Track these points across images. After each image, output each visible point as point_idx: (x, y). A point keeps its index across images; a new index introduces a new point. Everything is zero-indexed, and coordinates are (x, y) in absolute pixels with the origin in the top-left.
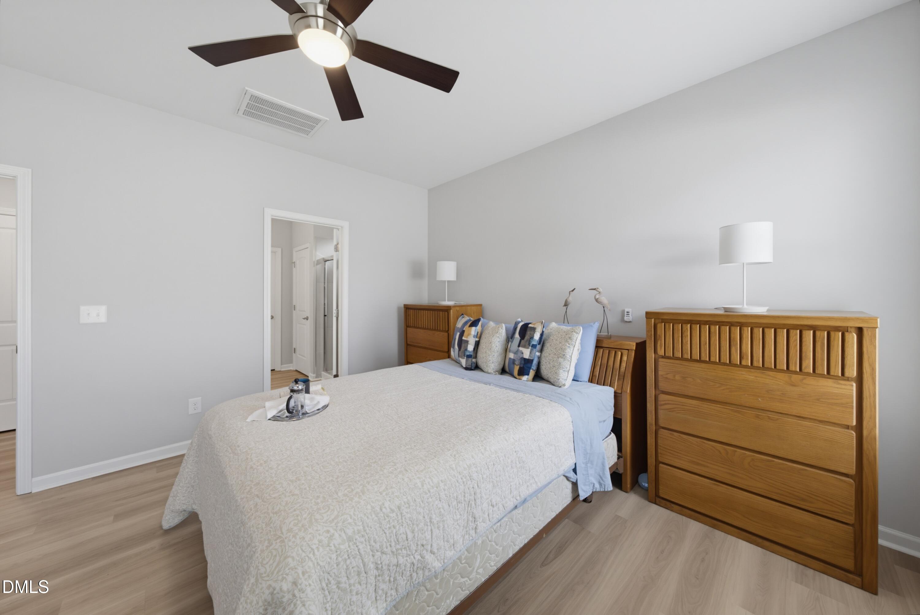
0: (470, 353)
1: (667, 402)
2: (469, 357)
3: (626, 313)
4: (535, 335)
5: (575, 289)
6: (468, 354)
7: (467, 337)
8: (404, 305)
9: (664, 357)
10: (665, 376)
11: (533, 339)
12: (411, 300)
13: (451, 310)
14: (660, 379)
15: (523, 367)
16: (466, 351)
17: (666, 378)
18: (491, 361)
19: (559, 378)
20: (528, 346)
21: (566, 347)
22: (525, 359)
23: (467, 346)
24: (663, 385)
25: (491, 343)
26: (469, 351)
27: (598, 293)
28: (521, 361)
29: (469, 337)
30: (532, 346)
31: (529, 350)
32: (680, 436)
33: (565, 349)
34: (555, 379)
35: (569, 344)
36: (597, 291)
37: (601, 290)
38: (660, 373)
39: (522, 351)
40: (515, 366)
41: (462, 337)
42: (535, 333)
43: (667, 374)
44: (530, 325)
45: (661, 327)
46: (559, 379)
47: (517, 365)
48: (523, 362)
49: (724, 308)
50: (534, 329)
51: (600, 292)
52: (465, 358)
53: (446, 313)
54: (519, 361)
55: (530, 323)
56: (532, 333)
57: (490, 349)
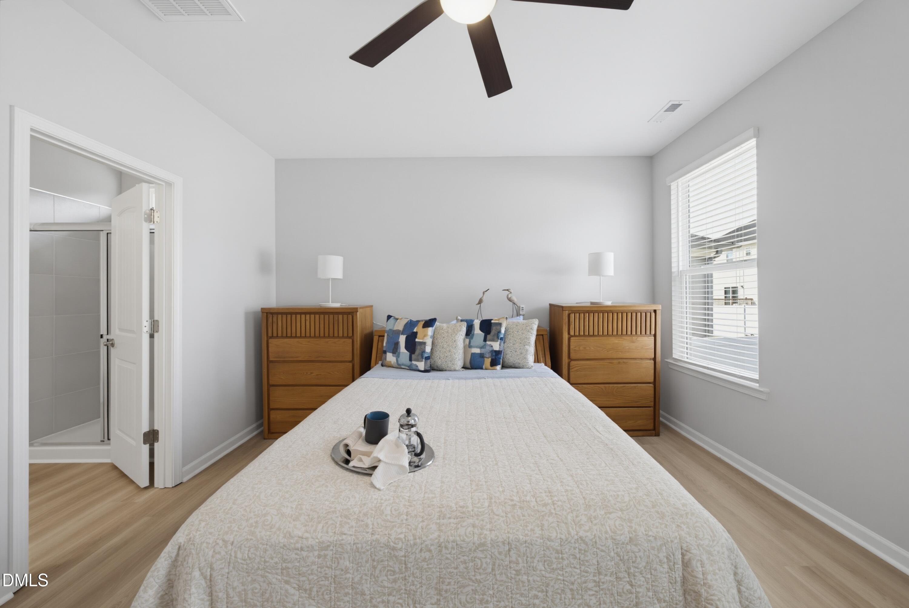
0: (428, 354)
1: (575, 366)
2: (427, 358)
3: (521, 309)
4: (502, 329)
5: (489, 289)
6: (427, 356)
7: (423, 339)
8: (262, 309)
9: (575, 336)
10: (574, 349)
11: (500, 333)
12: (272, 303)
13: (357, 312)
14: (571, 351)
15: (495, 358)
16: (423, 353)
17: (575, 350)
18: (457, 359)
19: (528, 361)
20: (497, 339)
21: (530, 336)
22: (496, 351)
23: (425, 347)
24: (573, 356)
25: (455, 341)
26: (427, 353)
27: (510, 293)
28: (492, 354)
29: (425, 338)
30: (500, 340)
31: (498, 343)
32: (582, 386)
33: (529, 338)
34: (525, 363)
35: (531, 334)
36: (509, 291)
37: (512, 291)
38: (572, 347)
39: (490, 344)
40: (485, 359)
41: (415, 340)
42: (501, 327)
43: (576, 347)
44: (492, 321)
45: (572, 316)
46: (528, 363)
47: (488, 358)
48: (494, 354)
49: (591, 302)
50: (500, 325)
51: (511, 293)
52: (424, 360)
53: (350, 317)
54: (490, 354)
55: (492, 320)
56: (498, 327)
57: (455, 347)
